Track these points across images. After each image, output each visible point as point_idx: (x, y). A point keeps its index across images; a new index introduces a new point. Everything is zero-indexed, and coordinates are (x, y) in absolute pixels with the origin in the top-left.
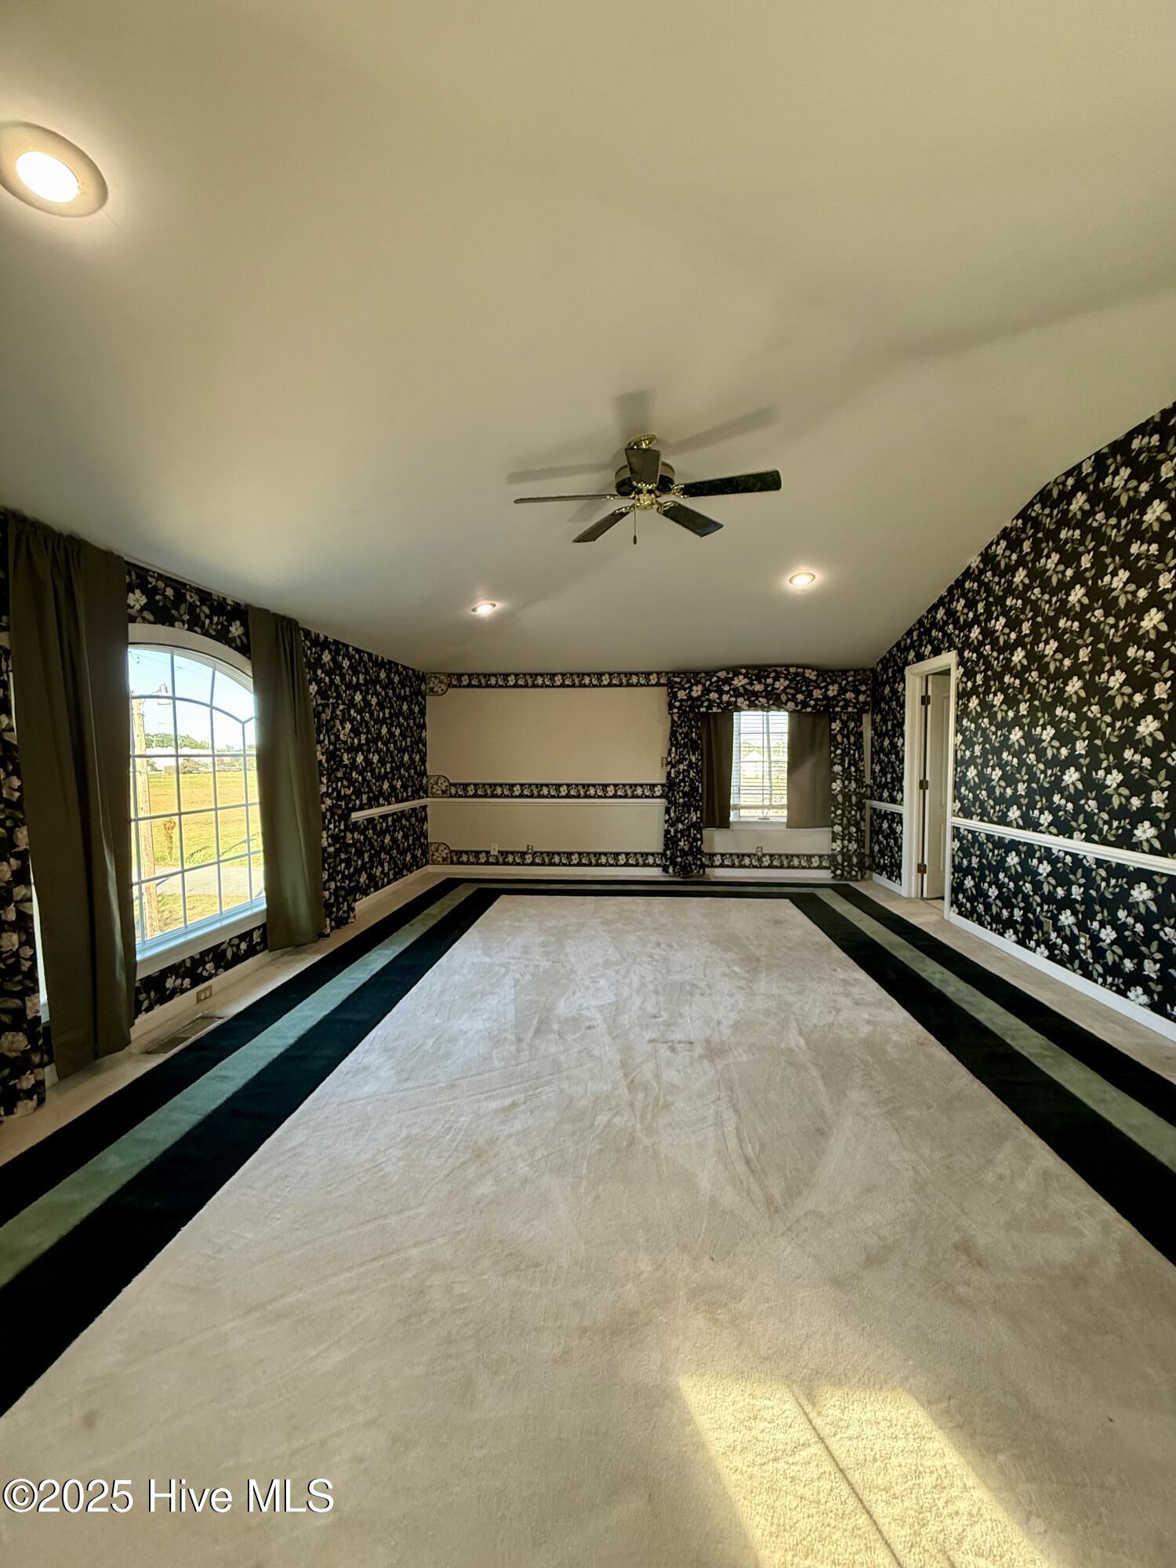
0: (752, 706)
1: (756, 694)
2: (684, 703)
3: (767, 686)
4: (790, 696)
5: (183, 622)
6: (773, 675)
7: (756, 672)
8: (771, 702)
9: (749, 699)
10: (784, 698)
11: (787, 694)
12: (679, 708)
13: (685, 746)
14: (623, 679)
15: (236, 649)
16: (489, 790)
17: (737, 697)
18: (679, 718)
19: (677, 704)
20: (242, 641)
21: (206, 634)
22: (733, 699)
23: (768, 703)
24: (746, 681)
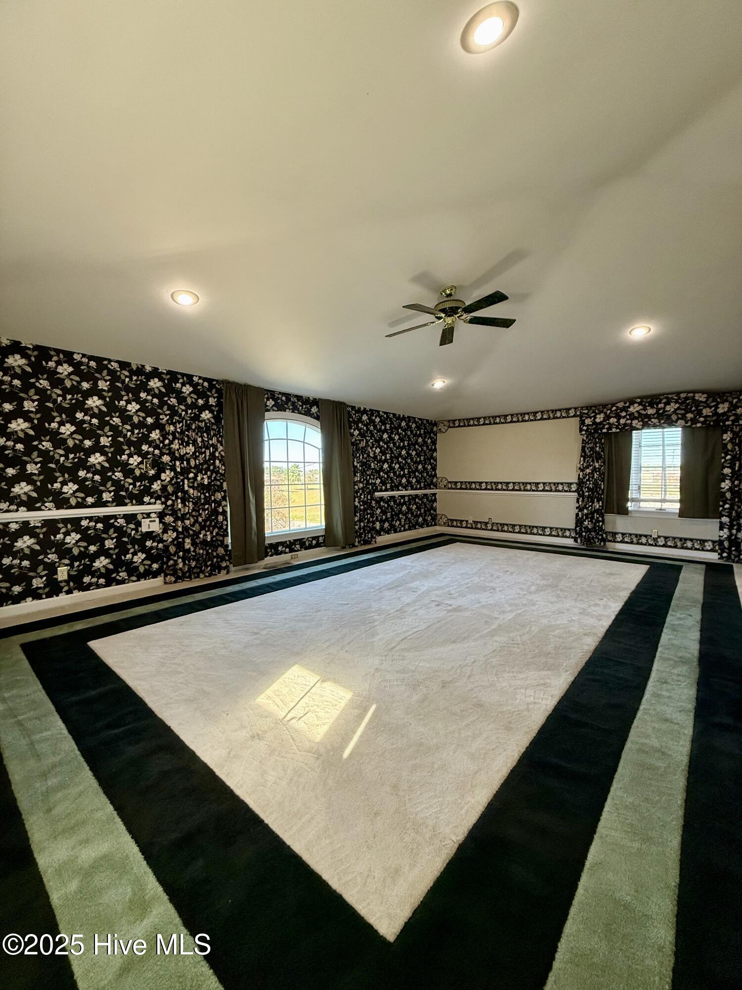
0: (645, 425)
1: (649, 417)
2: (589, 427)
3: (658, 410)
4: (680, 416)
5: (290, 409)
6: (664, 401)
7: (649, 400)
8: (662, 421)
9: (642, 421)
10: (674, 417)
11: (677, 414)
12: (586, 431)
13: (590, 456)
14: (551, 414)
15: (314, 418)
16: (468, 486)
17: (632, 420)
18: (587, 437)
19: (585, 428)
20: (317, 415)
21: (300, 413)
22: (629, 422)
23: (659, 422)
24: (641, 407)
